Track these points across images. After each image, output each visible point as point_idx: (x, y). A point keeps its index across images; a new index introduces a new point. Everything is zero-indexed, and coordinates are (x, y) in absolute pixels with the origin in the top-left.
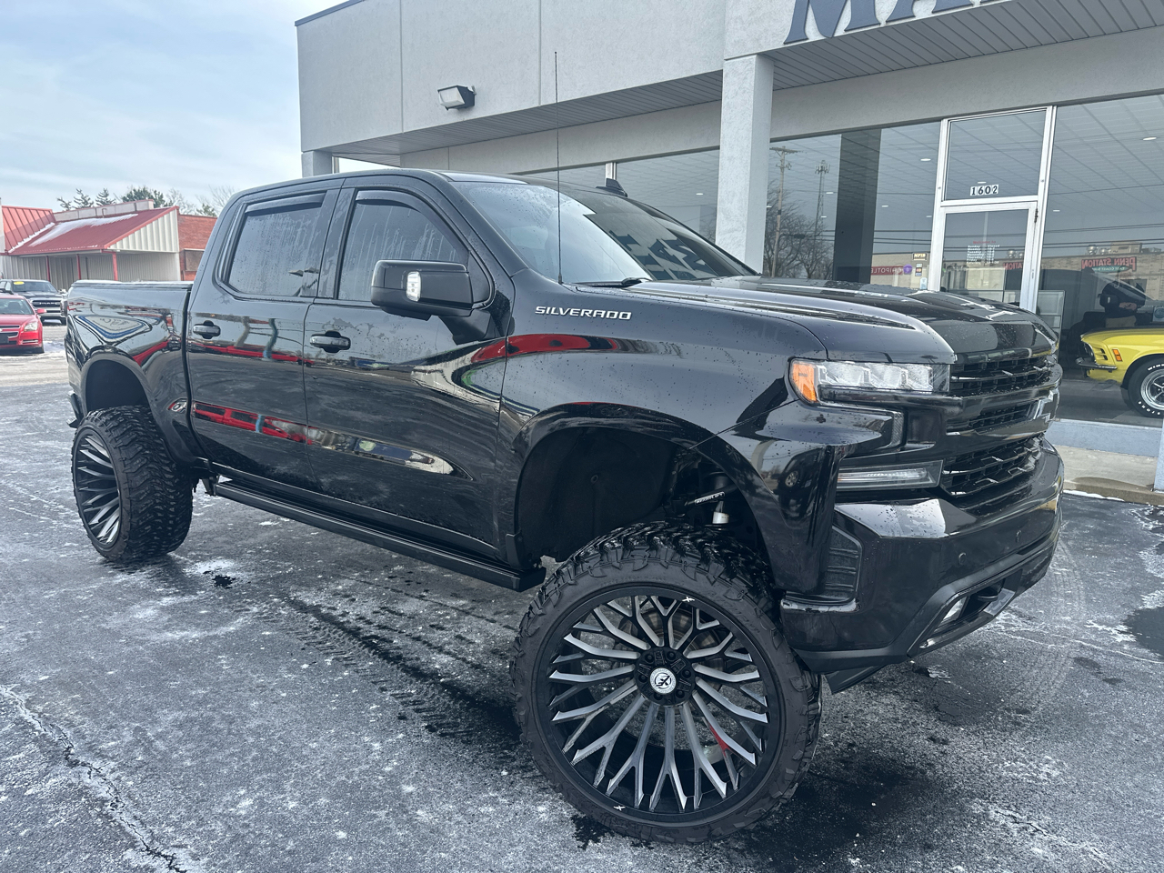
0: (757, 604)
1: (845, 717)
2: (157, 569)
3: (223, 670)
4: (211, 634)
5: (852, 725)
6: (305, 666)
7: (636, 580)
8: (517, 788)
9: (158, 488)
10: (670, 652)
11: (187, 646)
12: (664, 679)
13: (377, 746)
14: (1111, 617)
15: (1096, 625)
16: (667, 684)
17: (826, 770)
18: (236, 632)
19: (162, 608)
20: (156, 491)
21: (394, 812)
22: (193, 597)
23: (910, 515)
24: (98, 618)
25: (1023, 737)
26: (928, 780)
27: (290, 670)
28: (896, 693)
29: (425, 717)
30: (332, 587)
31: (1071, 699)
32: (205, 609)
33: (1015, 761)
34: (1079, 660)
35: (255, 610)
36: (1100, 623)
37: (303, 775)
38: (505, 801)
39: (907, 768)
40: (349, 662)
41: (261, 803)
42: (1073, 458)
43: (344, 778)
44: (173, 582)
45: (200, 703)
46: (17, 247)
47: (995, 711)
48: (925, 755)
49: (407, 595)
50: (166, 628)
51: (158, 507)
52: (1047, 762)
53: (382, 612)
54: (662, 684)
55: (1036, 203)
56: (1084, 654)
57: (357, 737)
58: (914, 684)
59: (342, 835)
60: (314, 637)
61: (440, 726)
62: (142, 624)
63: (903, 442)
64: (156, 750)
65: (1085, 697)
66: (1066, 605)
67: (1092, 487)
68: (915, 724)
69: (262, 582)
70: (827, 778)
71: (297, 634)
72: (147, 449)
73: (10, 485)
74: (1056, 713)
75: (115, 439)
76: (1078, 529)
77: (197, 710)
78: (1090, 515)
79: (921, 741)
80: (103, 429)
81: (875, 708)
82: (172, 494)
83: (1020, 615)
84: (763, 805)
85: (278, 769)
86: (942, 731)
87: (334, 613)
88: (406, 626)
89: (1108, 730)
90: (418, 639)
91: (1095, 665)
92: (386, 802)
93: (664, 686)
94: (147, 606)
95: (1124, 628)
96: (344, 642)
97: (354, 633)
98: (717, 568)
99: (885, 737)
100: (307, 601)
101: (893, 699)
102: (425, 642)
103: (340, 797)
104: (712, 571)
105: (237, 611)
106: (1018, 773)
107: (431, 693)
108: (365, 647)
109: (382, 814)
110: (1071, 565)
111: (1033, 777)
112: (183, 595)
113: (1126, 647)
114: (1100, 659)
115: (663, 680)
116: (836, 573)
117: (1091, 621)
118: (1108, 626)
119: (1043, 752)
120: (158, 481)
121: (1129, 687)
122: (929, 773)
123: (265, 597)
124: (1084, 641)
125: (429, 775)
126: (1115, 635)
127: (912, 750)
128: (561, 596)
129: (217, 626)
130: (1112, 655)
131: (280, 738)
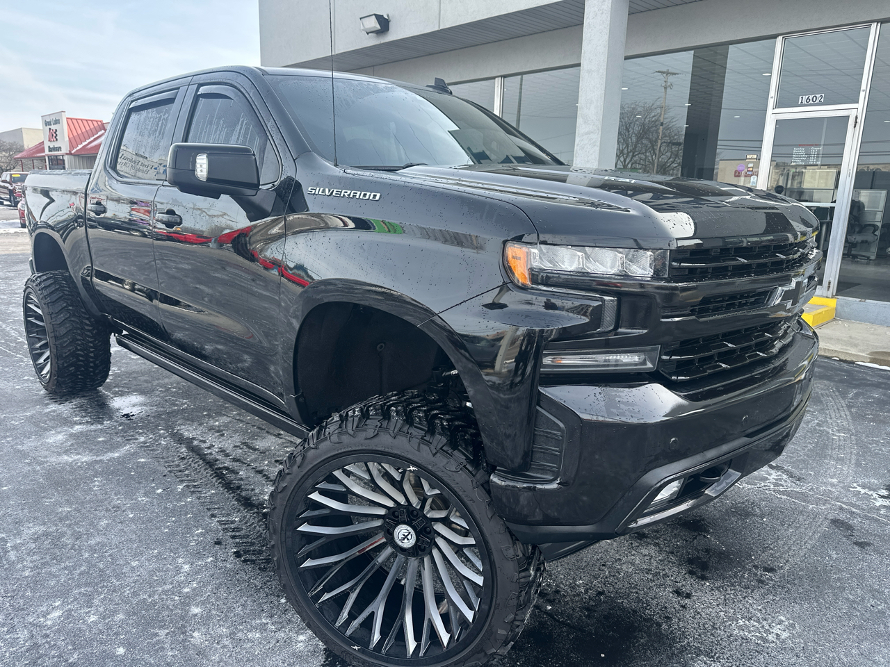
0: (474, 476)
1: (603, 565)
2: (84, 401)
3: (93, 491)
4: (98, 459)
5: (607, 573)
6: (160, 491)
7: (367, 448)
8: (288, 616)
9: (79, 338)
10: (413, 511)
11: (73, 468)
12: (406, 534)
13: (186, 567)
14: (876, 482)
15: (859, 489)
16: (408, 539)
17: (570, 617)
18: (119, 458)
19: (71, 435)
20: (78, 340)
21: (174, 632)
22: (100, 426)
23: (619, 399)
24: (18, 440)
25: (763, 596)
26: (661, 634)
27: (146, 494)
28: (656, 544)
29: (237, 543)
30: (211, 422)
31: (818, 560)
32: (104, 437)
33: (750, 619)
34: (835, 522)
35: (142, 439)
36: (864, 487)
37: (115, 591)
38: (273, 628)
39: (645, 619)
40: (196, 489)
41: (68, 615)
42: (873, 334)
43: (146, 596)
44: (89, 413)
45: (61, 519)
46: (78, 148)
47: (744, 567)
48: (666, 608)
49: (267, 432)
50: (66, 452)
51: (80, 352)
52: (780, 623)
53: (241, 446)
54: (404, 539)
55: (856, 110)
56: (842, 517)
57: (174, 558)
58: (675, 536)
59: (121, 651)
60: (178, 466)
61: (246, 552)
62: (49, 447)
63: (616, 327)
64: (6, 560)
65: (832, 559)
66: (836, 468)
67: (884, 361)
68: (666, 576)
69: (158, 416)
70: (568, 625)
71: (166, 462)
72: (70, 306)
73: (8, 329)
74: (801, 573)
75: (45, 296)
76: (864, 398)
77: (56, 525)
78: (878, 386)
79: (666, 594)
80: (38, 288)
81: (633, 557)
82: (91, 342)
83: (791, 475)
84: (479, 660)
85: (96, 584)
86: (688, 584)
87: (203, 445)
88: (255, 460)
89: (847, 594)
90: (260, 472)
91: (849, 528)
92: (171, 622)
93: (406, 541)
94: (60, 433)
95: (885, 493)
96: (199, 472)
97: (210, 464)
98: (440, 440)
99: (634, 588)
100: (186, 434)
101: (652, 550)
102: (265, 475)
103: (134, 614)
104: (435, 443)
105: (127, 440)
106: (750, 632)
107: (252, 521)
108: (215, 477)
109: (163, 633)
110: (850, 430)
111: (762, 638)
112: (92, 424)
113: (883, 512)
114: (855, 522)
115: (404, 535)
116: (541, 452)
117: (855, 485)
118: (870, 489)
119: (779, 613)
120: (79, 332)
121: (877, 551)
122: (664, 626)
123: (154, 429)
124: (844, 503)
125: (218, 599)
126: (875, 499)
127: (655, 602)
128: (304, 458)
129: (106, 452)
130: (867, 518)
131: (110, 555)
